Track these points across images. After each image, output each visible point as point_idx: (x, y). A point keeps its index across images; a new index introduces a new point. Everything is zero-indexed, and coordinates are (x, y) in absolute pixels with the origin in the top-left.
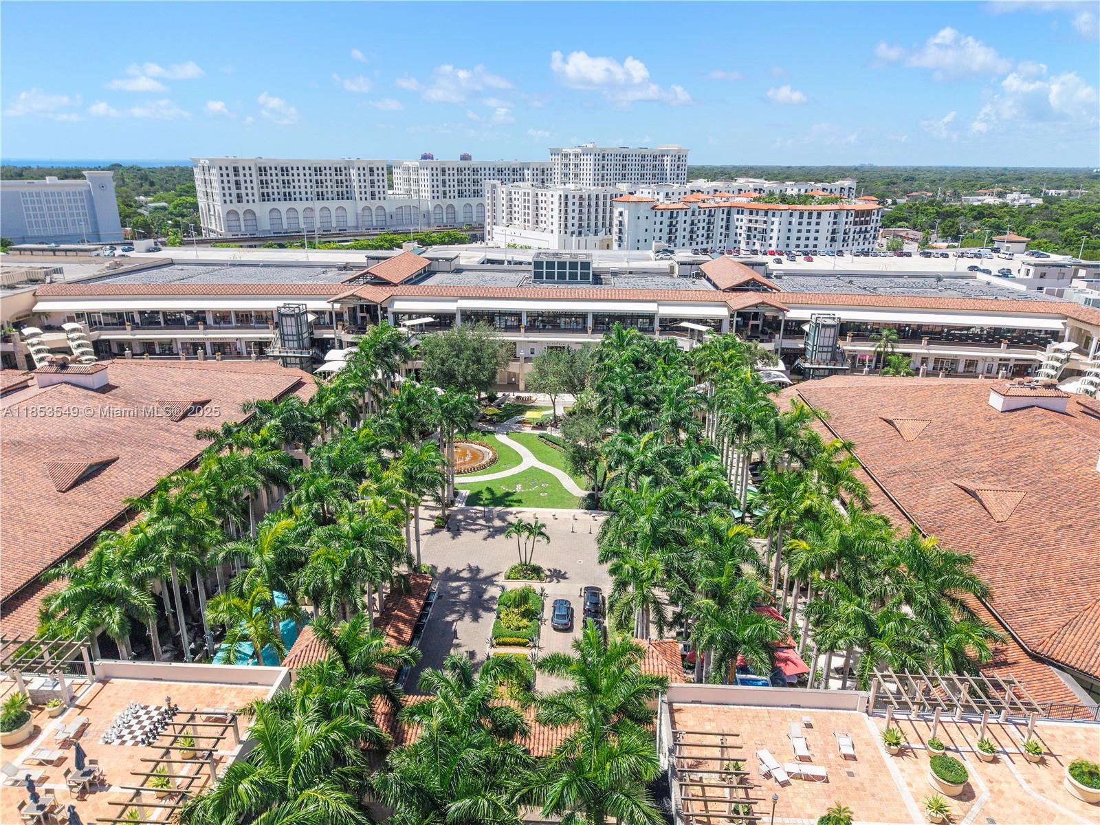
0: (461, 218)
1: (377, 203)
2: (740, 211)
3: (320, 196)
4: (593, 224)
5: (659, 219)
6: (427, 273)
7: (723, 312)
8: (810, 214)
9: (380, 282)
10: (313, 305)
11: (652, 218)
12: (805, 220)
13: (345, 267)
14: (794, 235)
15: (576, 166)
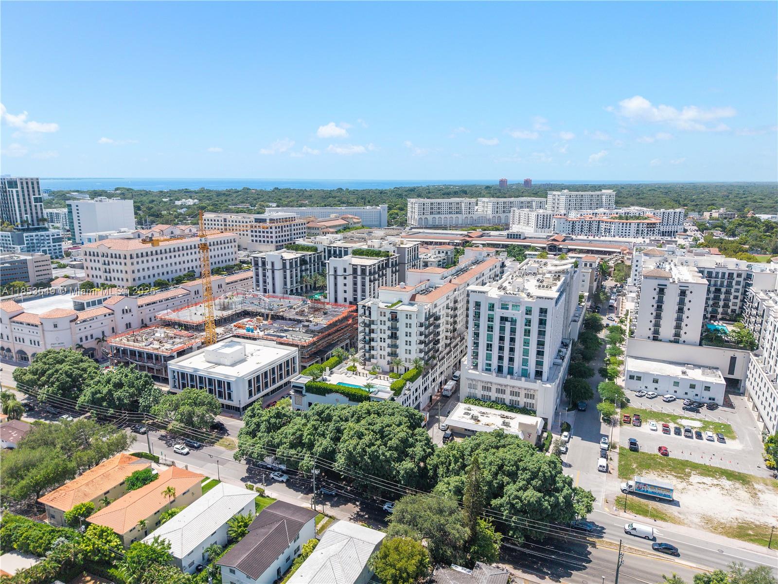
0: (503, 221)
1: (471, 215)
2: (603, 222)
3: (450, 213)
4: (548, 225)
5: (568, 224)
6: (482, 236)
7: (545, 245)
8: (627, 224)
9: (470, 237)
10: (456, 241)
11: (566, 224)
12: (625, 226)
13: (462, 235)
14: (620, 231)
15: (558, 200)
